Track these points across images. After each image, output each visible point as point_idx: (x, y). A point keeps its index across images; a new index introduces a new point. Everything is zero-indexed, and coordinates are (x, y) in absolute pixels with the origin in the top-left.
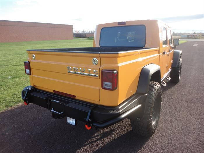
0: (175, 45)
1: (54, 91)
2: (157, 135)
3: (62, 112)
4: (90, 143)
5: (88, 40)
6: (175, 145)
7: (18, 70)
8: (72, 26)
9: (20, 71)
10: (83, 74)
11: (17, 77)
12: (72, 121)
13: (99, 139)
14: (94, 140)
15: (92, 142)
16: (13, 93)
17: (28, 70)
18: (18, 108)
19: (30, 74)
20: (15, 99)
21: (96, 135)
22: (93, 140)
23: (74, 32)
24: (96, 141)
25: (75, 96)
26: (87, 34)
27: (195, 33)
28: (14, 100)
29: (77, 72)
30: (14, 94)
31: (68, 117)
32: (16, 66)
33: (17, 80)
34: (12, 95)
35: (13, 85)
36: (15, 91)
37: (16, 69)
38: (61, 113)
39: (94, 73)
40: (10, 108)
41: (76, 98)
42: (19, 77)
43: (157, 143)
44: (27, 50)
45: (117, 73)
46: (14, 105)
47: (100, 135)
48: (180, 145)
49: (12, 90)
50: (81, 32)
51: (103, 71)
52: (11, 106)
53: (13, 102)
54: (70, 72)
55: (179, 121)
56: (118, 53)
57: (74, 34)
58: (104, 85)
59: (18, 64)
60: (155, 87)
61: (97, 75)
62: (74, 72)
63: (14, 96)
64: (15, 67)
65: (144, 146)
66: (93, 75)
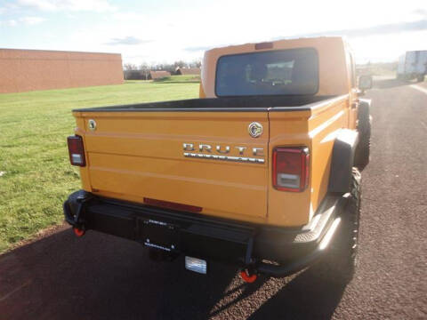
0: (363, 89)
1: (145, 199)
2: (360, 278)
3: (173, 247)
4: (223, 308)
5: (155, 85)
6: (402, 296)
7: (17, 157)
8: (120, 55)
9: (22, 157)
10: (226, 159)
11: (18, 172)
12: (197, 265)
13: (240, 298)
14: (231, 300)
15: (228, 305)
16: (19, 208)
17: (76, 156)
18: (39, 242)
19: (83, 165)
20: (27, 222)
21: (231, 288)
22: (228, 300)
23: (125, 69)
24: (235, 302)
25: (201, 209)
26: (152, 72)
27: (369, 64)
28: (26, 225)
29: (208, 156)
30: (22, 211)
31: (187, 257)
32: (10, 146)
33: (21, 177)
34: (19, 214)
35: (15, 191)
36: (23, 202)
37: (11, 155)
38: (170, 248)
39: (255, 154)
40: (19, 243)
41: (204, 212)
42: (24, 172)
43: (365, 294)
44: (74, 111)
45: (310, 151)
46: (28, 237)
47: (240, 287)
48: (412, 296)
49: (14, 203)
50: (138, 69)
51: (278, 150)
52: (22, 238)
53: (25, 229)
54: (190, 156)
55: (394, 245)
56: (309, 110)
57: (125, 72)
58: (279, 180)
59: (15, 143)
60: (356, 178)
61: (263, 160)
62: (200, 155)
63: (23, 214)
64: (8, 149)
65: (341, 304)
66: (251, 159)
